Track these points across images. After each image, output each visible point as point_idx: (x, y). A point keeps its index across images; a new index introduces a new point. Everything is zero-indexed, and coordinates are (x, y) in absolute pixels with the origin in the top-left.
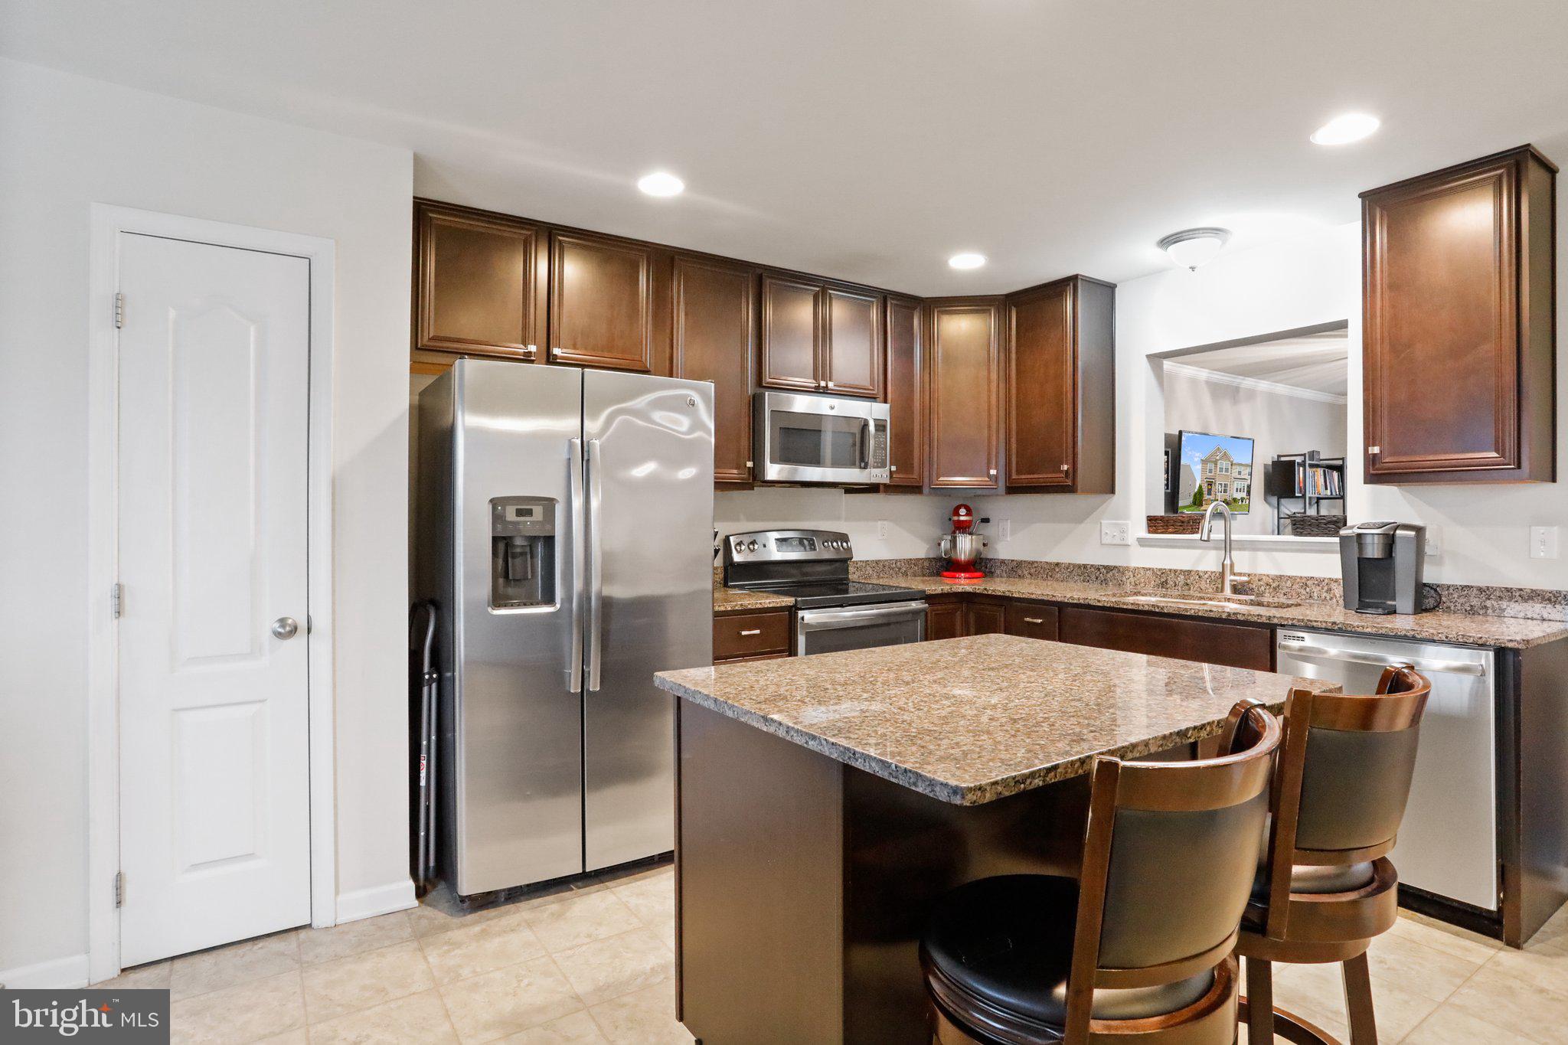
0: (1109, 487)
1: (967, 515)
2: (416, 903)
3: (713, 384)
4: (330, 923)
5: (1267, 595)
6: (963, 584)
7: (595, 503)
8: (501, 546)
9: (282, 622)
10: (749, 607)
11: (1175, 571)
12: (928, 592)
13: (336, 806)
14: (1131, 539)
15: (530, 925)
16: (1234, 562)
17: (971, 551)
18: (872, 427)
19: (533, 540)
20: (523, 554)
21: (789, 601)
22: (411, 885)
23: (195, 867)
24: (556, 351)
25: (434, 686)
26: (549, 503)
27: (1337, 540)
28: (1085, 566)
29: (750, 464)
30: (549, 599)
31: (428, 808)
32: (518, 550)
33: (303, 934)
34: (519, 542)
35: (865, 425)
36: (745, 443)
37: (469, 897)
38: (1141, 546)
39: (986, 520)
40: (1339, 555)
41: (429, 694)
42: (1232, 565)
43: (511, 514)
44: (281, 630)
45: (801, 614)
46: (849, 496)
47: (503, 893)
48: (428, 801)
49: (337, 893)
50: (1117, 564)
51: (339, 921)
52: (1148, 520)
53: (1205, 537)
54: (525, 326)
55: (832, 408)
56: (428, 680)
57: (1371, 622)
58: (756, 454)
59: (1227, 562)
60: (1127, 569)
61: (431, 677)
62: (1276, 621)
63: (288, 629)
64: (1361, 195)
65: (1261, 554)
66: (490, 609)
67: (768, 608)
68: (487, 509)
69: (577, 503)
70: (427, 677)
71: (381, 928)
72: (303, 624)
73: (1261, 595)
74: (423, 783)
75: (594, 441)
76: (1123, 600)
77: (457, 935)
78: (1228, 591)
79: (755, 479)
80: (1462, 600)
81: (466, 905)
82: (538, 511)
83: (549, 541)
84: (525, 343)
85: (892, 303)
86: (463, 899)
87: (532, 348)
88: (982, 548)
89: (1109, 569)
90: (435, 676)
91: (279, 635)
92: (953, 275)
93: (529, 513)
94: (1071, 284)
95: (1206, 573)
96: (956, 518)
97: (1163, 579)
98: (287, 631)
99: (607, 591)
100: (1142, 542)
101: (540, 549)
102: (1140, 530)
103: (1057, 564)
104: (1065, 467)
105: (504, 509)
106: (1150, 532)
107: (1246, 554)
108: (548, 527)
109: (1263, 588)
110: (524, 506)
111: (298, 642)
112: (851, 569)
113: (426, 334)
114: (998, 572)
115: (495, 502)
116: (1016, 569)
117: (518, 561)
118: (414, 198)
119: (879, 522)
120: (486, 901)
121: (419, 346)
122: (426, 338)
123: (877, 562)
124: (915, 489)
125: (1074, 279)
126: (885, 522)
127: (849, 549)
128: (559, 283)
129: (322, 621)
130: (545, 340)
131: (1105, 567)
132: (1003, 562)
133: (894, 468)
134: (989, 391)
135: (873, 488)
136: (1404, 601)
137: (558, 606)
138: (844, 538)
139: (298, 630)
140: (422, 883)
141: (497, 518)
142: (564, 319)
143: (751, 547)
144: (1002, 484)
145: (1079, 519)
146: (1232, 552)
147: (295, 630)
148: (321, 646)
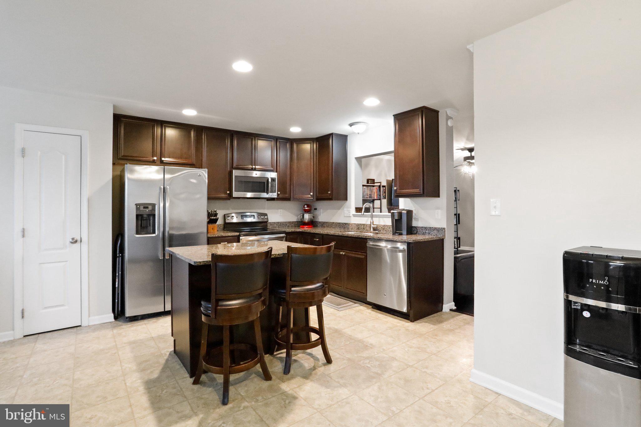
0: (346, 198)
1: (307, 207)
2: (114, 320)
3: (207, 170)
4: (87, 325)
5: (382, 231)
6: (306, 229)
7: (167, 205)
8: (140, 218)
9: (73, 239)
10: (224, 235)
11: (361, 224)
12: (286, 232)
13: (89, 291)
14: (351, 215)
15: (145, 324)
16: (374, 221)
17: (309, 219)
18: (270, 180)
19: (149, 215)
20: (146, 220)
21: (237, 234)
22: (112, 315)
23: (46, 308)
24: (163, 159)
25: (120, 258)
26: (154, 205)
27: (390, 214)
28: (340, 223)
29: (228, 192)
30: (154, 232)
31: (118, 294)
32: (145, 218)
33: (78, 328)
34: (145, 216)
35: (268, 180)
36: (227, 186)
37: (129, 317)
38: (354, 217)
39: (316, 209)
40: (391, 219)
41: (119, 260)
42: (373, 222)
43: (142, 208)
44: (72, 241)
45: (241, 238)
46: (268, 201)
47: (140, 317)
48: (118, 291)
49: (89, 316)
50: (348, 223)
51: (89, 325)
52: (356, 209)
53: (362, 214)
54: (153, 151)
55: (256, 174)
56: (118, 256)
57: (397, 238)
58: (230, 189)
59: (372, 221)
60: (350, 224)
61: (119, 255)
62: (367, 237)
63: (74, 241)
64: (393, 116)
65: (381, 219)
66: (135, 235)
67: (230, 236)
68: (135, 206)
69: (162, 205)
70: (118, 255)
71: (102, 326)
72: (79, 239)
73: (380, 231)
74: (117, 286)
75: (167, 187)
76: (344, 233)
77: (124, 327)
78: (372, 230)
79: (230, 196)
80: (421, 231)
81: (127, 320)
82: (150, 208)
83: (154, 215)
84: (153, 157)
85: (279, 141)
86: (127, 318)
87: (155, 158)
88: (312, 218)
89: (346, 224)
90: (120, 255)
91: (72, 243)
92: (292, 133)
93: (147, 208)
94: (331, 136)
95: (368, 224)
96: (304, 208)
97: (359, 227)
98: (74, 242)
99: (171, 232)
100: (354, 215)
101: (151, 218)
102: (353, 211)
103: (333, 223)
104: (329, 192)
105: (139, 207)
106: (356, 212)
107: (377, 219)
108: (153, 212)
109: (381, 229)
110: (146, 206)
111: (77, 245)
112: (269, 225)
113: (120, 155)
114: (319, 225)
115: (136, 205)
116: (324, 224)
117: (145, 222)
118: (113, 114)
119: (279, 210)
120: (134, 319)
121: (119, 158)
122: (120, 156)
123: (278, 223)
124: (288, 199)
125: (332, 134)
126: (282, 210)
127: (268, 218)
128: (164, 138)
129: (85, 239)
130: (160, 155)
131: (345, 223)
132: (320, 222)
133: (279, 193)
134: (311, 168)
135: (273, 199)
136: (404, 232)
137: (156, 234)
138: (266, 215)
139: (77, 242)
140: (116, 315)
141: (137, 209)
142: (166, 149)
143: (232, 218)
144: (315, 198)
145: (339, 208)
146: (373, 218)
147: (76, 241)
148: (85, 247)
